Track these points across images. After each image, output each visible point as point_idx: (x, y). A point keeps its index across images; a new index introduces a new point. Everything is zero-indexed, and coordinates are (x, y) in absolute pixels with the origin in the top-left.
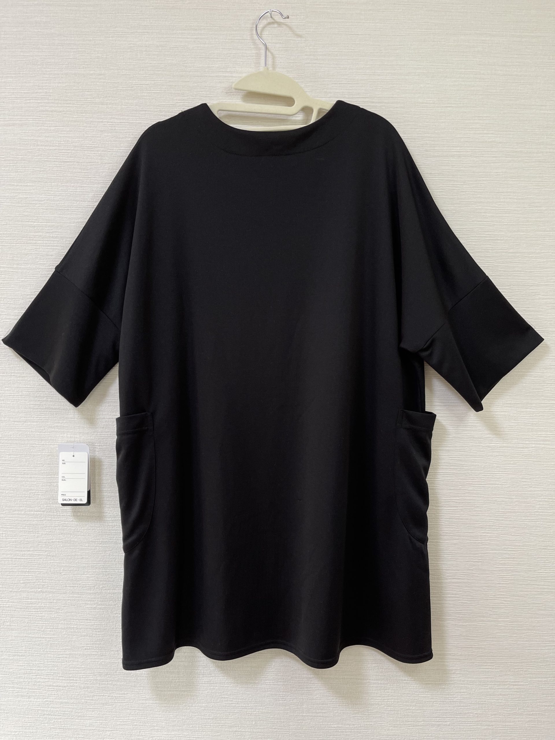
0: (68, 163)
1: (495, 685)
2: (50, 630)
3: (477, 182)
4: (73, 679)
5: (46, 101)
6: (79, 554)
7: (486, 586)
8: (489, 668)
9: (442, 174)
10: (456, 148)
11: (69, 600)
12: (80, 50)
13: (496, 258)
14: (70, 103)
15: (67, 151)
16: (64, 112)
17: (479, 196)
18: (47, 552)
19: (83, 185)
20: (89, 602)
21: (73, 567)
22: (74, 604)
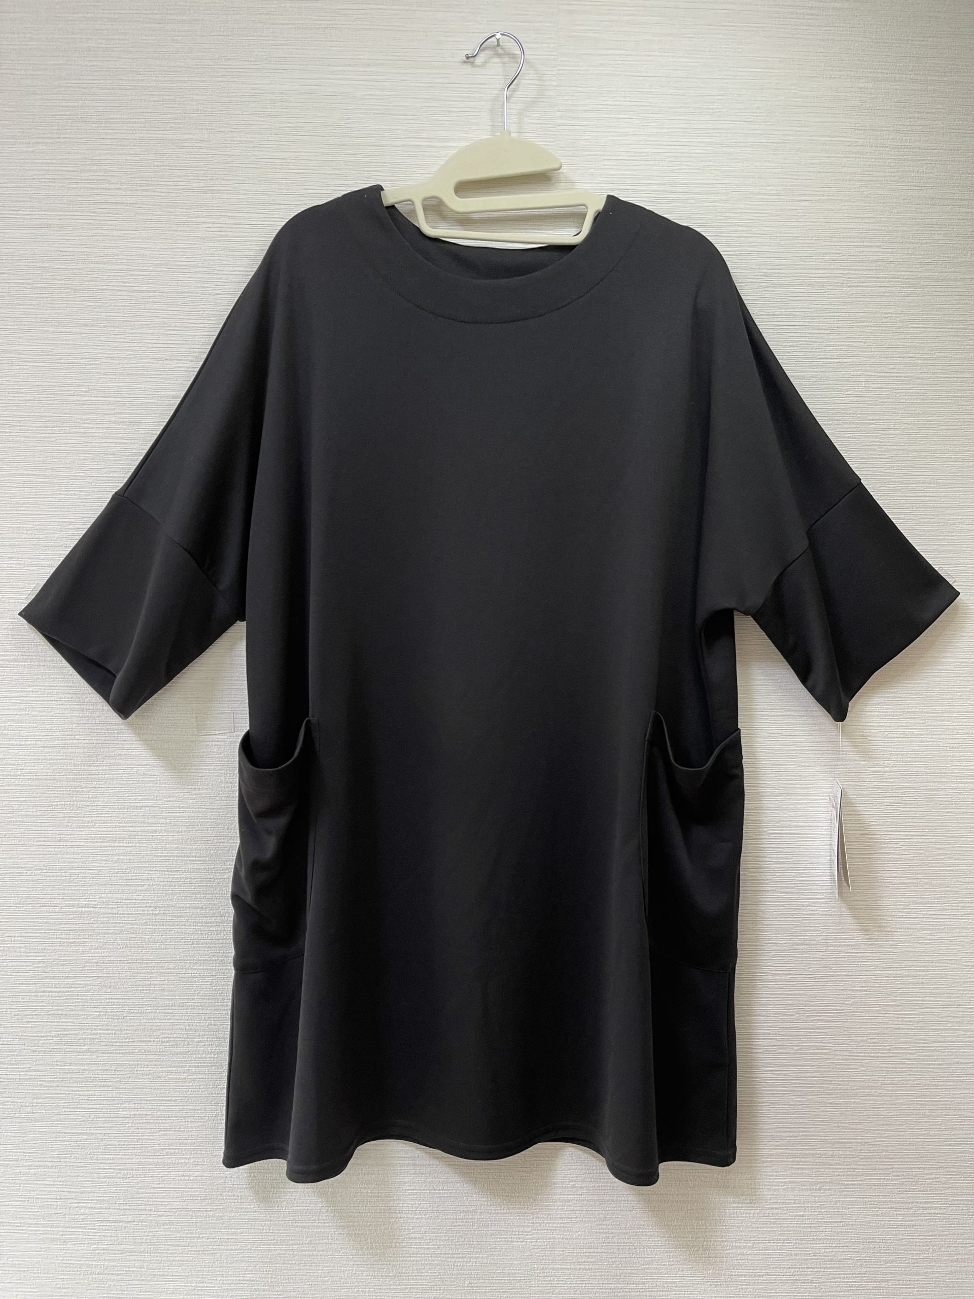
0: (143, 294)
1: (892, 1208)
2: (103, 1119)
3: (854, 330)
4: (144, 1208)
5: (106, 186)
6: (158, 982)
7: (875, 1034)
8: (880, 1179)
9: (793, 315)
10: (817, 272)
11: (138, 1065)
12: (167, 98)
13: (887, 460)
14: (146, 190)
15: (142, 273)
16: (137, 206)
17: (856, 353)
18: (99, 980)
19: (169, 332)
20: (174, 1069)
21: (146, 1005)
22: (148, 1073)
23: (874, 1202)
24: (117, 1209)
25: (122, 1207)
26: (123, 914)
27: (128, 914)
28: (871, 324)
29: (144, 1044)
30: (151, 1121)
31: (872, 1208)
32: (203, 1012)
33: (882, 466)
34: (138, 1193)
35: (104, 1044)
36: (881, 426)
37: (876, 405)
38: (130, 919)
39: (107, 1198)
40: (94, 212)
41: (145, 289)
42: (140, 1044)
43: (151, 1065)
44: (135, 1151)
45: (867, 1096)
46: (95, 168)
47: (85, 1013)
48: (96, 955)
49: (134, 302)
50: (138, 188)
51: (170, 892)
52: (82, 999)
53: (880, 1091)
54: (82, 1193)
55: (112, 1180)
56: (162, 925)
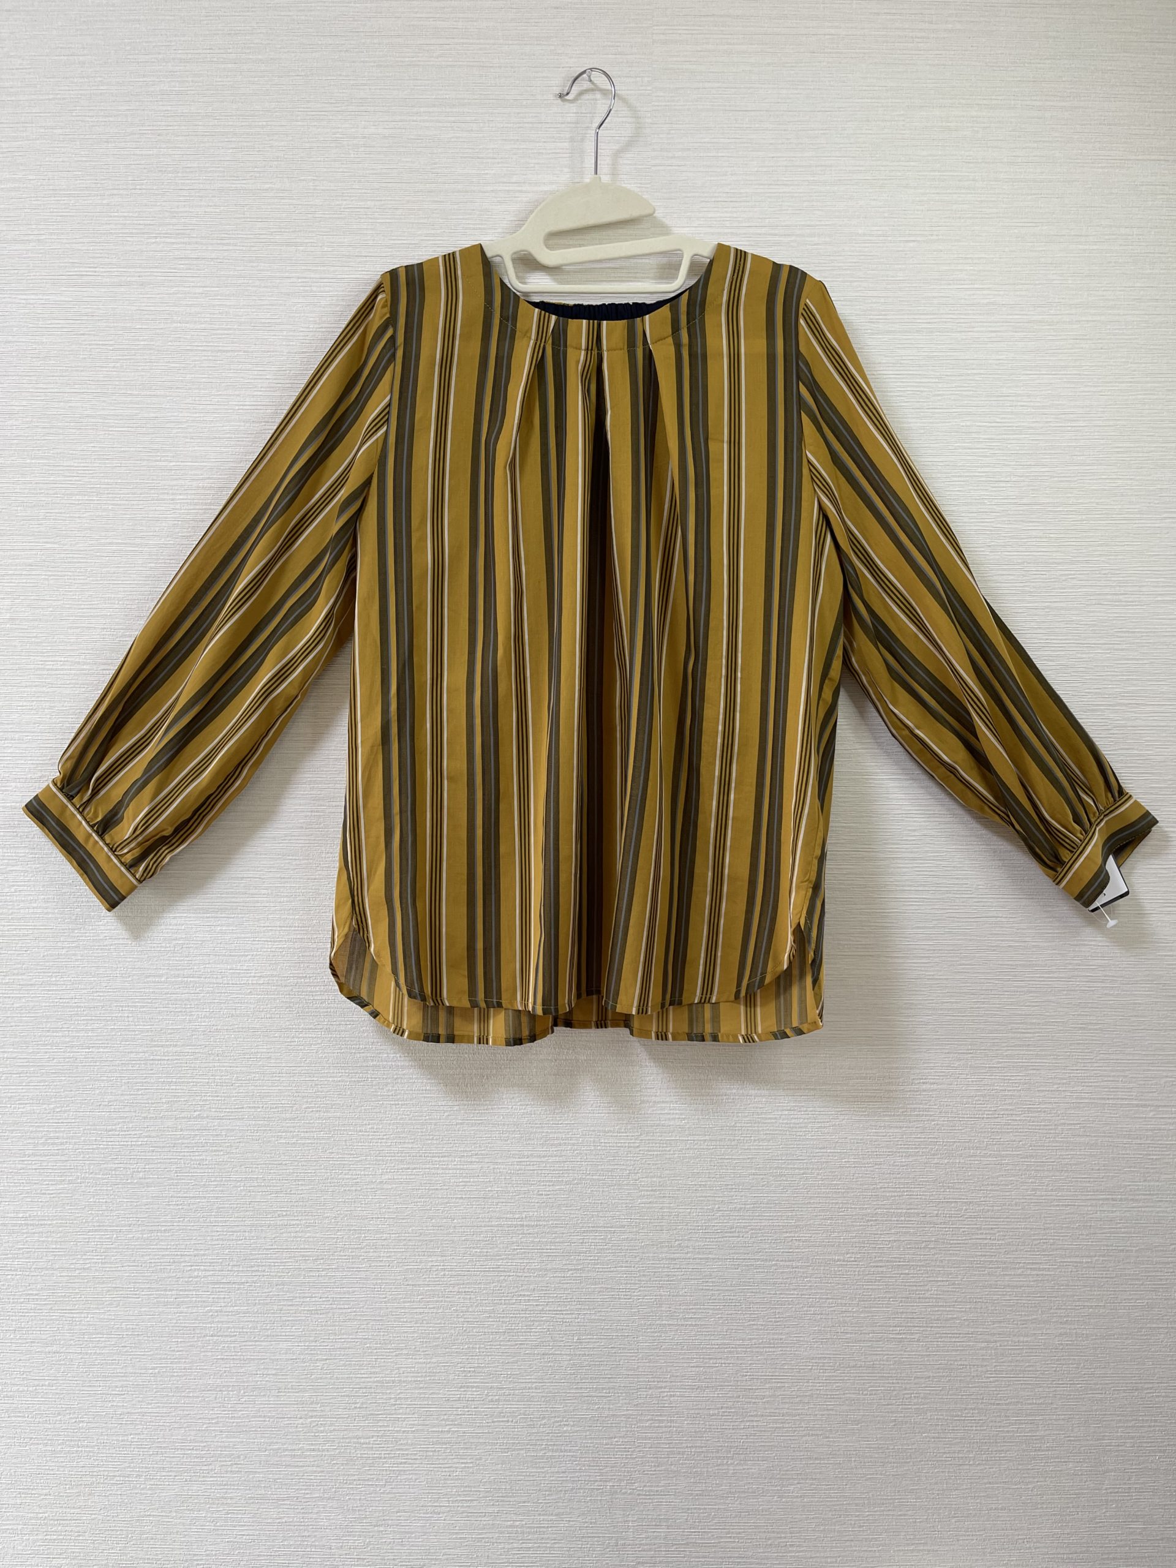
23: (981, 1261)
24: (231, 1271)
25: (235, 1269)
26: (228, 984)
27: (232, 984)
28: (982, 371)
29: (253, 1110)
30: (263, 1184)
31: (978, 1267)
32: (310, 1079)
33: (993, 520)
34: (251, 1254)
35: (214, 1110)
36: (992, 479)
37: (986, 456)
38: (235, 989)
39: (221, 1260)
40: (175, 269)
41: (229, 349)
42: (249, 1110)
43: (260, 1130)
44: (248, 1213)
45: (972, 1156)
46: (174, 221)
47: (194, 1080)
48: (203, 1024)
49: (219, 362)
50: (219, 242)
51: (273, 962)
52: (190, 1067)
53: (985, 1152)
54: (195, 1256)
55: (225, 1242)
56: (267, 994)
